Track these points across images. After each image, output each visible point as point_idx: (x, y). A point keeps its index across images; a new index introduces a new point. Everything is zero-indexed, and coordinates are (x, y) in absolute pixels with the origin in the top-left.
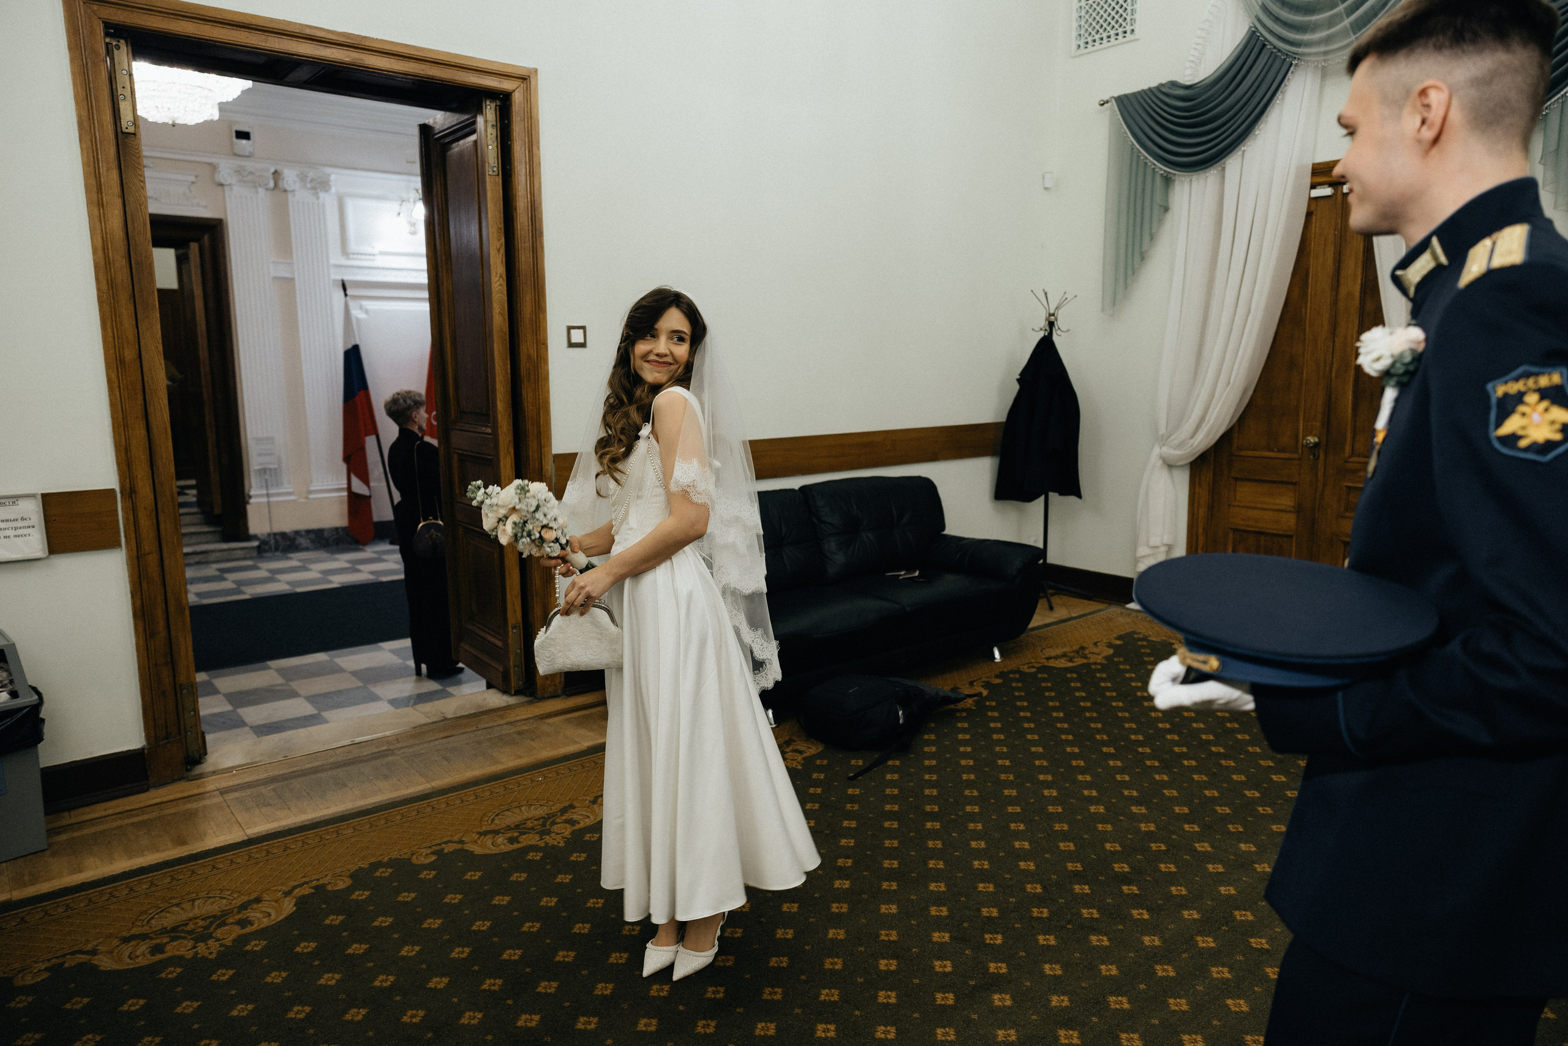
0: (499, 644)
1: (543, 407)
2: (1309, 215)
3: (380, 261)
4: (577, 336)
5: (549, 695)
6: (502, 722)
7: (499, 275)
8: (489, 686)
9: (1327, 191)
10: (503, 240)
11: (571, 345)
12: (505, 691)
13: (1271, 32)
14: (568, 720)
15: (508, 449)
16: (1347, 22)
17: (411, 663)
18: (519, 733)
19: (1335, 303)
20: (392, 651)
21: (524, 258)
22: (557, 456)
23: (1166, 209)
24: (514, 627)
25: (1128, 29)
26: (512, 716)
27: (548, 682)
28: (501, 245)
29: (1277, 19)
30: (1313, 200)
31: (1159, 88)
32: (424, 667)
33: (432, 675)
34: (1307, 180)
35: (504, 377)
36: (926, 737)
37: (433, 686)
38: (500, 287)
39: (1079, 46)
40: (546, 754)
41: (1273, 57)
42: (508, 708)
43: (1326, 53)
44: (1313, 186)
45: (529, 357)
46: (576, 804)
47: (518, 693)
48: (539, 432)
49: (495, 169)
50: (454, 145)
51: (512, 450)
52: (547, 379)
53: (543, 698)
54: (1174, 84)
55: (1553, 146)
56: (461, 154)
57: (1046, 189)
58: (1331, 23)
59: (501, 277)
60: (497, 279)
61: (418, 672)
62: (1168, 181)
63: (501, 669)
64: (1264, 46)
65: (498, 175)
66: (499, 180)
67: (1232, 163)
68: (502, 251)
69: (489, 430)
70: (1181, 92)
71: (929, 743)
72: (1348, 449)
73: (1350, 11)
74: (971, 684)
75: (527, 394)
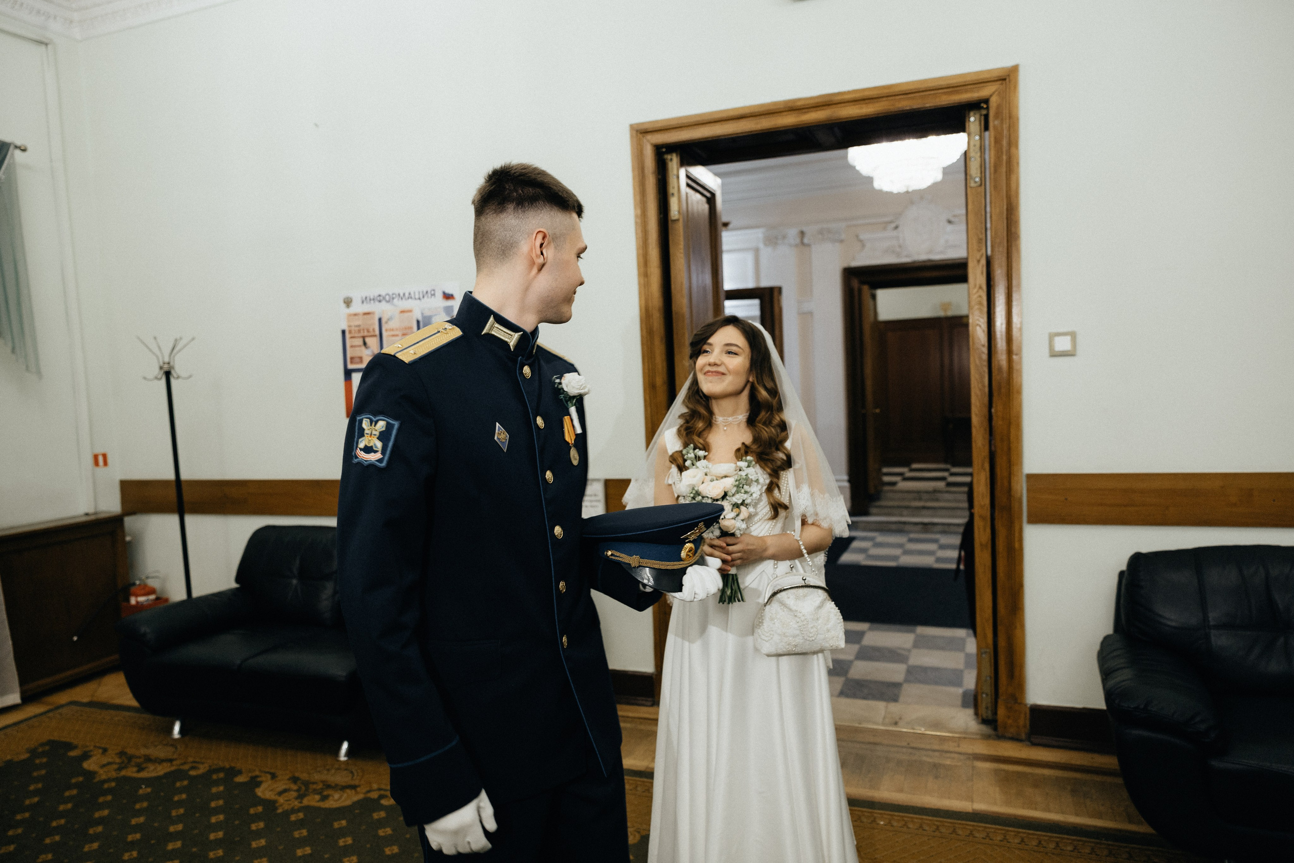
4: (1063, 344)
5: (1010, 735)
7: (978, 286)
10: (984, 250)
11: (1054, 354)
15: (983, 465)
22: (1030, 477)
24: (984, 652)
27: (1010, 721)
28: (982, 256)
35: (980, 390)
38: (979, 299)
47: (984, 722)
48: (1009, 449)
49: (977, 179)
52: (1019, 392)
53: (1002, 737)
59: (980, 287)
60: (975, 290)
65: (981, 185)
68: (983, 261)
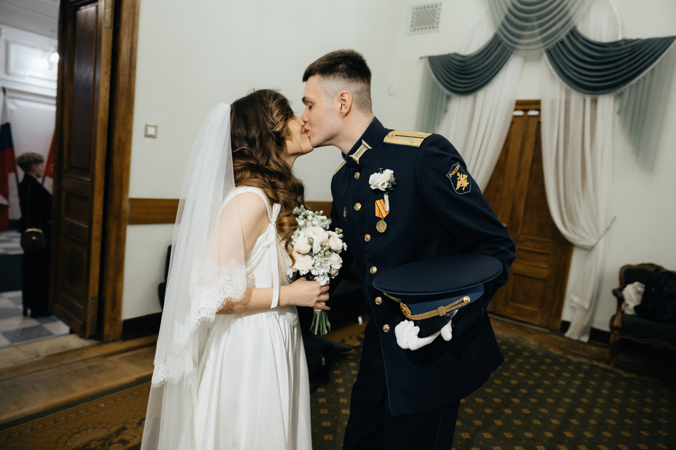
0: (81, 307)
1: (126, 169)
2: (512, 123)
3: (28, 80)
4: (151, 131)
5: (111, 340)
6: (78, 359)
8: (72, 332)
9: (520, 113)
10: (109, 67)
11: (147, 136)
12: (83, 336)
13: (505, 36)
14: (123, 358)
16: (539, 38)
17: (21, 307)
18: (90, 368)
19: (520, 164)
20: (11, 299)
21: (122, 80)
22: (131, 199)
23: (446, 111)
24: (93, 298)
25: (436, 25)
26: (86, 355)
27: (112, 332)
28: (109, 70)
29: (508, 31)
30: (515, 117)
31: (449, 55)
32: (29, 311)
33: (33, 316)
34: (513, 106)
36: (335, 372)
37: (33, 323)
38: (105, 95)
39: (411, 31)
40: (107, 384)
41: (504, 48)
42: (84, 349)
43: (527, 50)
44: (516, 110)
45: (120, 139)
46: (128, 426)
47: (90, 338)
48: (122, 184)
49: (109, 24)
50: (82, 8)
51: (102, 193)
52: (129, 153)
53: (107, 342)
54: (456, 54)
55: (624, 106)
56: (86, 14)
57: (390, 94)
58: (531, 37)
59: (106, 89)
60: (103, 90)
61: (25, 314)
62: (449, 98)
63: (81, 323)
64: (500, 43)
65: (110, 28)
66: (111, 31)
67: (481, 94)
68: (109, 73)
69: (88, 180)
70: (459, 58)
71: (337, 376)
72: (520, 231)
73: (542, 33)
74: (351, 337)
75: (116, 161)
